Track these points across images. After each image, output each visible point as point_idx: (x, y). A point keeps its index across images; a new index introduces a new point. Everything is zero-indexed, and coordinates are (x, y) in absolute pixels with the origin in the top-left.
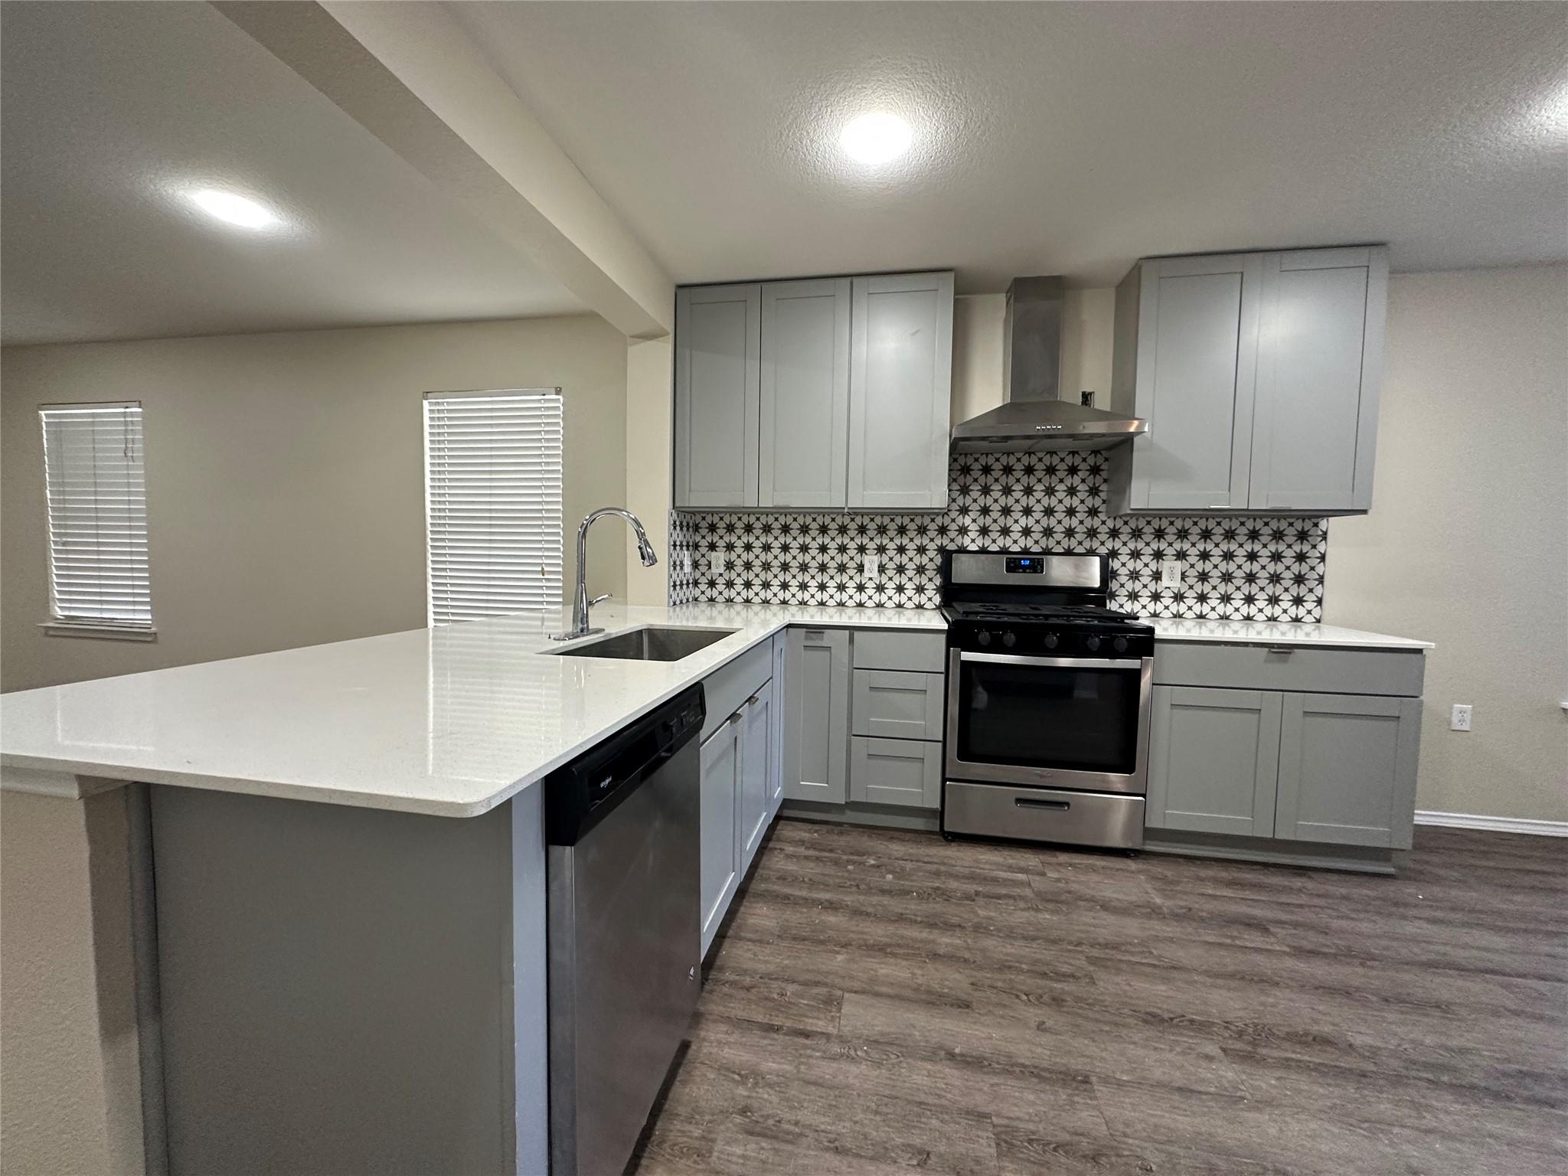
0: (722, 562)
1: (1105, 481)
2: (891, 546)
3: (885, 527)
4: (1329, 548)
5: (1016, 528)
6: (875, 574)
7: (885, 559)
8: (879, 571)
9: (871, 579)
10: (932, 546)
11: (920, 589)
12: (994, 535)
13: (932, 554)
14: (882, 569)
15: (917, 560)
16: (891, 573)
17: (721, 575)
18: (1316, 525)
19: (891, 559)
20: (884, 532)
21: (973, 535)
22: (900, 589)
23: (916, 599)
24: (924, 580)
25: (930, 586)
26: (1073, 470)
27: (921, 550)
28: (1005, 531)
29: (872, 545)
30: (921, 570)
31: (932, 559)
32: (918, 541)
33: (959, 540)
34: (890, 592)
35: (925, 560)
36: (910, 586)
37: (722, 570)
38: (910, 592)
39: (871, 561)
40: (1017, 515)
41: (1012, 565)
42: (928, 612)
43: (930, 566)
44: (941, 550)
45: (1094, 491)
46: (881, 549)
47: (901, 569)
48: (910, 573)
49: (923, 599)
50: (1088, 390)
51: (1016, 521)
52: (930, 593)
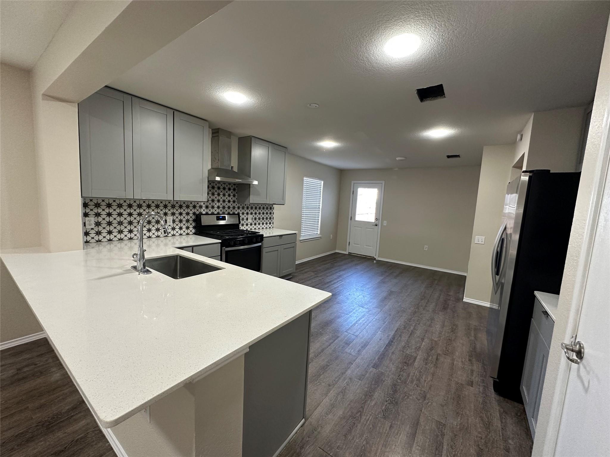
0: (93, 222)
1: (237, 193)
2: (177, 212)
3: (174, 205)
4: (274, 211)
5: (216, 206)
6: (171, 224)
7: (175, 218)
8: (173, 222)
9: (170, 225)
10: (191, 212)
11: (188, 228)
12: (210, 208)
13: (191, 215)
14: (174, 221)
15: (186, 217)
16: (177, 223)
17: (92, 229)
18: (272, 206)
19: (177, 217)
20: (174, 207)
21: (204, 208)
22: (181, 228)
23: (186, 232)
24: (189, 224)
25: (191, 226)
26: (229, 189)
27: (188, 214)
28: (213, 207)
29: (169, 212)
30: (188, 221)
31: (191, 217)
32: (186, 211)
33: (200, 210)
34: (177, 230)
35: (189, 217)
36: (184, 227)
37: (93, 226)
38: (184, 229)
39: (170, 219)
40: (216, 202)
41: (218, 218)
42: (191, 236)
43: (191, 219)
44: (194, 214)
45: (234, 196)
46: (173, 214)
47: (181, 221)
48: (184, 222)
49: (189, 231)
50: (232, 166)
51: (216, 204)
52: (191, 229)
